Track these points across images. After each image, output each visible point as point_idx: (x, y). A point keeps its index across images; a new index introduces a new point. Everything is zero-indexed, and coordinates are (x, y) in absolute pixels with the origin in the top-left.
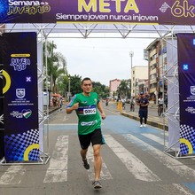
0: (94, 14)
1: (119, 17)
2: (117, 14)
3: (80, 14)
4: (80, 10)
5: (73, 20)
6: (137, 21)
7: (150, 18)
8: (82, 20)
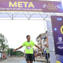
0: (16, 8)
1: (26, 9)
2: (25, 8)
3: (10, 8)
4: (10, 6)
5: (7, 10)
6: (34, 11)
7: (39, 10)
8: (11, 10)
